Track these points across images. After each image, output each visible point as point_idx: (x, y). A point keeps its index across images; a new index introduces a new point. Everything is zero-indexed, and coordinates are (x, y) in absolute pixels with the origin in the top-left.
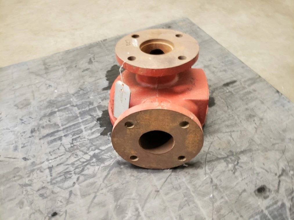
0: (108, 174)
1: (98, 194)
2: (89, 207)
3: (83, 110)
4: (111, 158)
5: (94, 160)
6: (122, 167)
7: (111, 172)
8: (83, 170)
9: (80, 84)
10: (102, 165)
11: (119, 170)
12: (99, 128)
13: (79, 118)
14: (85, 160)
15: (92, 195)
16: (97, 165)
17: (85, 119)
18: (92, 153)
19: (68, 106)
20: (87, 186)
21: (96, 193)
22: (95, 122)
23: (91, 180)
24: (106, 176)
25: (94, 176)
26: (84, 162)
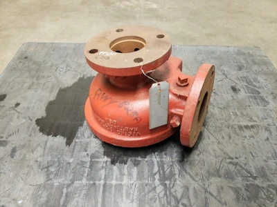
0: (190, 174)
1: (208, 190)
2: (220, 202)
3: (86, 175)
4: (172, 166)
5: (167, 182)
6: (186, 160)
7: (188, 171)
8: (175, 198)
9: (35, 167)
10: (177, 176)
11: (188, 163)
12: (126, 166)
13: (97, 182)
14: (163, 192)
15: (208, 196)
16: (175, 181)
17: (103, 177)
18: (157, 182)
19: (65, 191)
20: (196, 197)
21: (206, 191)
22: (115, 168)
23: (191, 192)
24: (191, 176)
25: (187, 188)
26: (166, 194)
